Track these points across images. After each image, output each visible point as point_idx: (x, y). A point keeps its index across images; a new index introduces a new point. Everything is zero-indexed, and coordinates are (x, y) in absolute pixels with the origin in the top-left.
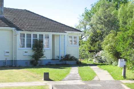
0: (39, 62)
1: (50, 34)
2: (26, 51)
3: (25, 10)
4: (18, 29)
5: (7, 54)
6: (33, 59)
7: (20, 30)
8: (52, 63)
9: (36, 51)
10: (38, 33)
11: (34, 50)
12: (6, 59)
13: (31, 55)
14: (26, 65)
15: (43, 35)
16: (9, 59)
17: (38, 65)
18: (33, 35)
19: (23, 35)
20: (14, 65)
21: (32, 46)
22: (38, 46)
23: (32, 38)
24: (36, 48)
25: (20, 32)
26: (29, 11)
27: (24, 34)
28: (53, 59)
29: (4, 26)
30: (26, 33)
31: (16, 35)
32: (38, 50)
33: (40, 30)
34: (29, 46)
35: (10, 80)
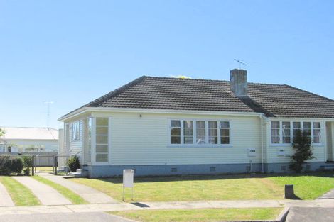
0: (304, 166)
1: (323, 121)
2: (282, 148)
3: (285, 85)
4: (268, 115)
5: (253, 154)
6: (295, 161)
7: (271, 116)
8: (326, 168)
9: (299, 149)
10: (302, 121)
11: (294, 147)
12: (251, 161)
13: (291, 155)
14: (283, 171)
15: (309, 123)
16: (256, 161)
17: (303, 171)
18: (294, 123)
19: (276, 124)
20: (263, 172)
21: (292, 142)
22: (302, 141)
23: (292, 128)
24: (297, 144)
25: (270, 120)
26: (290, 87)
27: (278, 123)
28: (328, 162)
29: (246, 111)
30: (281, 120)
31: (265, 125)
32: (302, 146)
33: (306, 115)
34: (287, 140)
35: (230, 196)
